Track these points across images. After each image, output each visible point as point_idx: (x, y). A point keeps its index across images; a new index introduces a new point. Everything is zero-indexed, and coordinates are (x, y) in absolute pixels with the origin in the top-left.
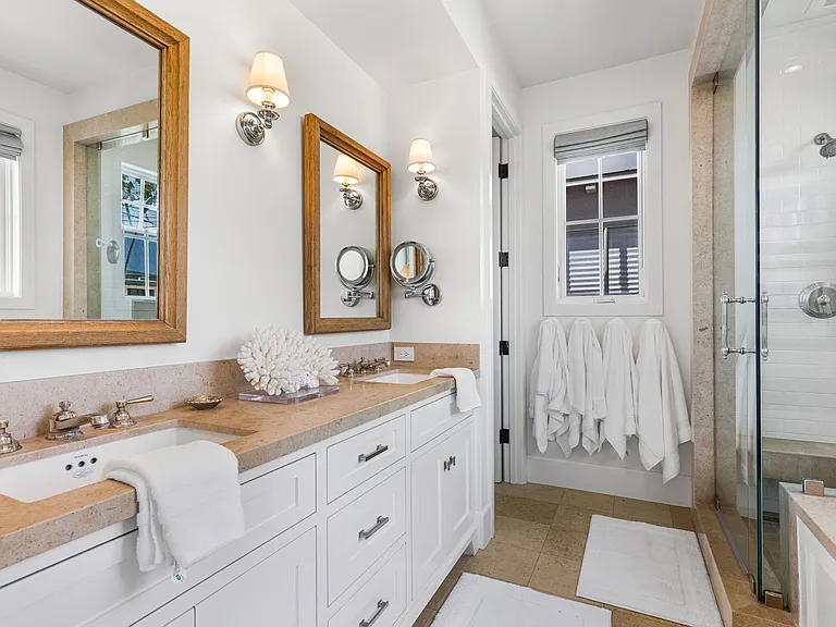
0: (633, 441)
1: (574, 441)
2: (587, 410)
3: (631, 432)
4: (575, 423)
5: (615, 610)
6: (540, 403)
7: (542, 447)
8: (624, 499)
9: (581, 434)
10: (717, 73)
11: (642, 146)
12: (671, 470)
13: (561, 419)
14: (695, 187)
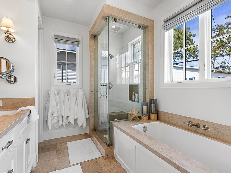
0: (76, 120)
1: (60, 124)
2: (64, 114)
3: (76, 118)
4: (60, 118)
5: (80, 163)
6: (49, 115)
7: (50, 128)
8: (73, 136)
9: (62, 121)
10: (95, 35)
11: (78, 46)
12: (85, 126)
13: (56, 118)
14: (91, 59)
